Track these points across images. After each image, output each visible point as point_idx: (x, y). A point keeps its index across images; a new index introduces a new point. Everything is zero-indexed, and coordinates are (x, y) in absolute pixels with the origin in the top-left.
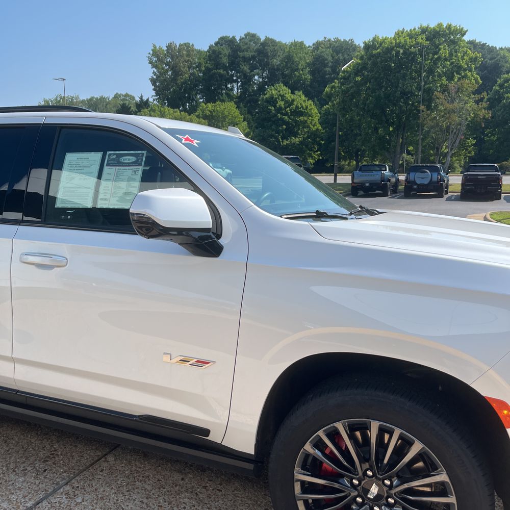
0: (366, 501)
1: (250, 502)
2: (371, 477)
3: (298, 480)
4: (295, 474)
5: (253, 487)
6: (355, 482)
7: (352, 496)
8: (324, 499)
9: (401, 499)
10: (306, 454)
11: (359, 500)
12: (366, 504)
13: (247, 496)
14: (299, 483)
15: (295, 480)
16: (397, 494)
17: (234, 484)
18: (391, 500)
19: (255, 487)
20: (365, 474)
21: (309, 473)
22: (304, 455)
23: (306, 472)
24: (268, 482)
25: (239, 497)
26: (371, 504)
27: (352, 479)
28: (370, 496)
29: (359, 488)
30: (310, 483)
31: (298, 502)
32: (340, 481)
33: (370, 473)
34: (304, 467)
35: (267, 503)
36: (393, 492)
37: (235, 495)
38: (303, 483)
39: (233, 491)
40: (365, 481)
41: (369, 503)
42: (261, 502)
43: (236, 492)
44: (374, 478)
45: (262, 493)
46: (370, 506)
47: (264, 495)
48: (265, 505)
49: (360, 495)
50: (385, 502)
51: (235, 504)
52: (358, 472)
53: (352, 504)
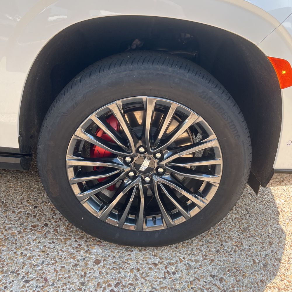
0: (138, 174)
1: (23, 190)
2: (144, 152)
3: (70, 166)
4: (67, 161)
5: (25, 177)
6: (128, 159)
7: (125, 173)
8: (98, 179)
9: (170, 167)
10: (78, 140)
11: (131, 174)
12: (138, 176)
13: (20, 185)
14: (72, 169)
15: (67, 167)
16: (167, 164)
17: (6, 177)
18: (161, 170)
19: (27, 176)
20: (138, 151)
21: (82, 158)
22: (76, 141)
23: (78, 158)
24: (38, 171)
25: (12, 187)
26: (142, 176)
27: (125, 157)
28: (142, 169)
29: (131, 164)
30: (83, 167)
31: (72, 186)
32: (114, 160)
33: (142, 150)
34: (76, 153)
35: (39, 188)
36: (164, 163)
37: (8, 187)
38: (76, 168)
39: (6, 183)
40: (137, 157)
41: (140, 175)
42: (34, 188)
43: (8, 183)
44: (146, 153)
45: (34, 181)
46: (141, 178)
47: (36, 181)
48: (37, 190)
49: (132, 170)
50: (155, 172)
51: (8, 194)
52: (131, 150)
53: (125, 178)
